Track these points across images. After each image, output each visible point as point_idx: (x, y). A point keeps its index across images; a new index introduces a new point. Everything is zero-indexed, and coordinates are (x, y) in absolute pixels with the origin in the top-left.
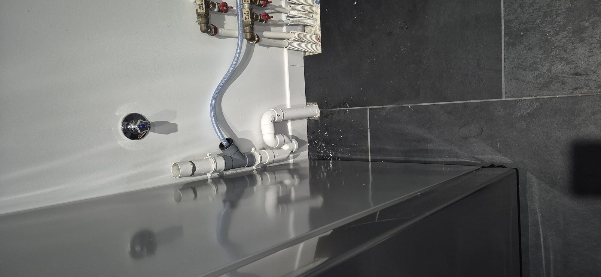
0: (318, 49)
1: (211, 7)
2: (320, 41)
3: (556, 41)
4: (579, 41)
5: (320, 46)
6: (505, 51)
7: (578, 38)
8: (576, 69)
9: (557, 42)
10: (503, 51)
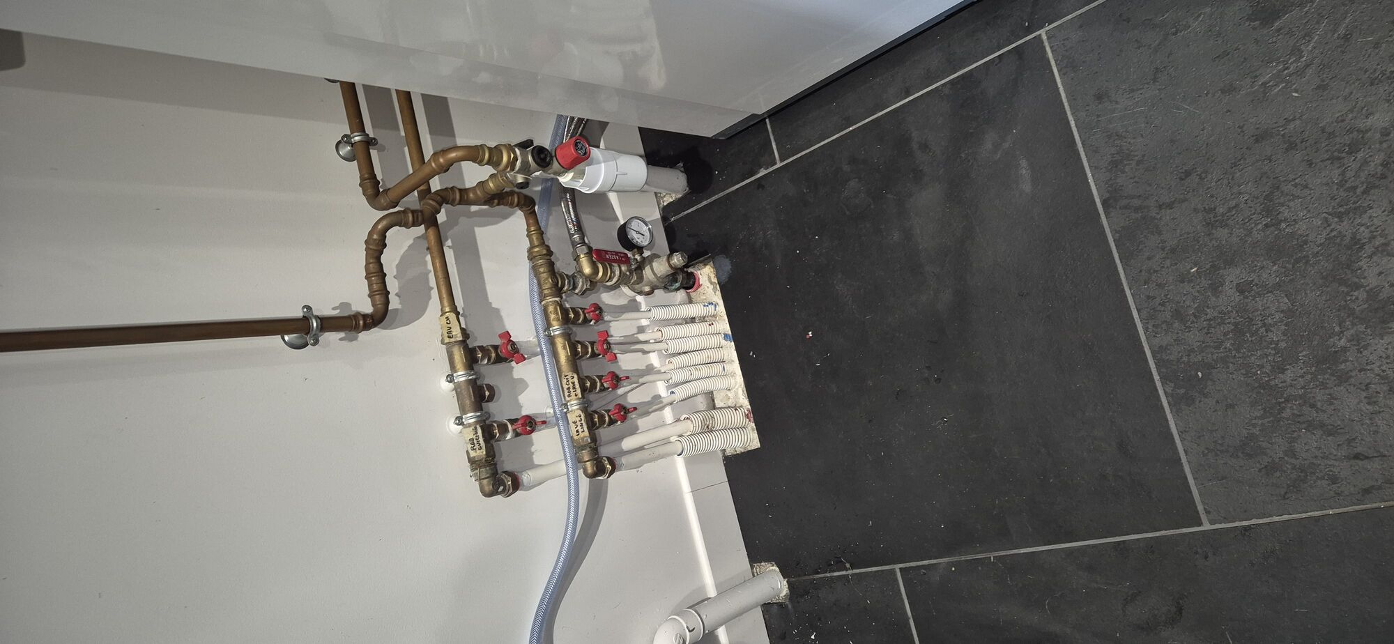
0: (750, 439)
1: (498, 435)
2: (752, 419)
3: (1284, 384)
4: (1336, 382)
5: (753, 430)
6: (1173, 416)
7: (1332, 375)
8: (1352, 444)
9: (1287, 387)
10: (1169, 416)
